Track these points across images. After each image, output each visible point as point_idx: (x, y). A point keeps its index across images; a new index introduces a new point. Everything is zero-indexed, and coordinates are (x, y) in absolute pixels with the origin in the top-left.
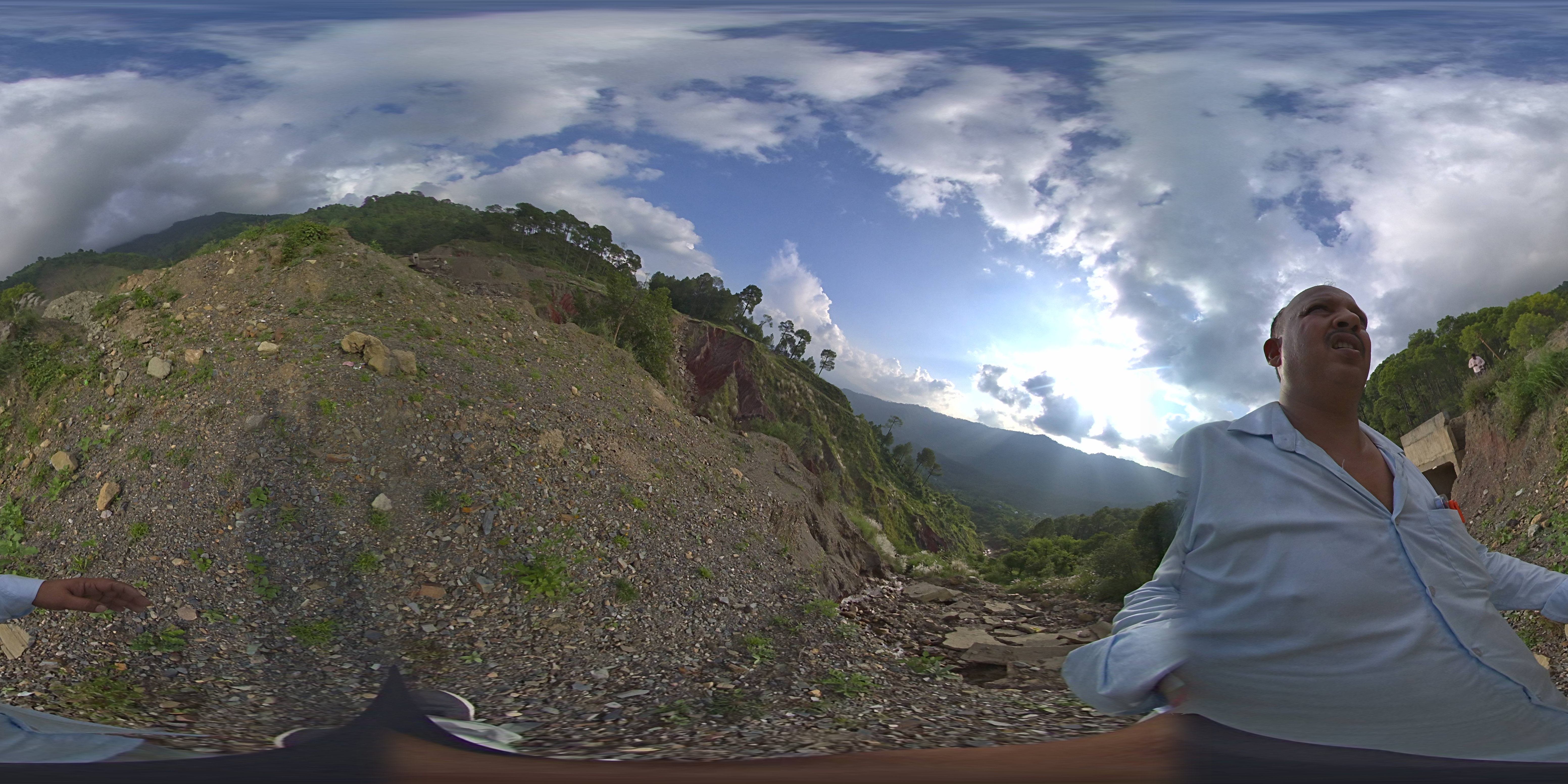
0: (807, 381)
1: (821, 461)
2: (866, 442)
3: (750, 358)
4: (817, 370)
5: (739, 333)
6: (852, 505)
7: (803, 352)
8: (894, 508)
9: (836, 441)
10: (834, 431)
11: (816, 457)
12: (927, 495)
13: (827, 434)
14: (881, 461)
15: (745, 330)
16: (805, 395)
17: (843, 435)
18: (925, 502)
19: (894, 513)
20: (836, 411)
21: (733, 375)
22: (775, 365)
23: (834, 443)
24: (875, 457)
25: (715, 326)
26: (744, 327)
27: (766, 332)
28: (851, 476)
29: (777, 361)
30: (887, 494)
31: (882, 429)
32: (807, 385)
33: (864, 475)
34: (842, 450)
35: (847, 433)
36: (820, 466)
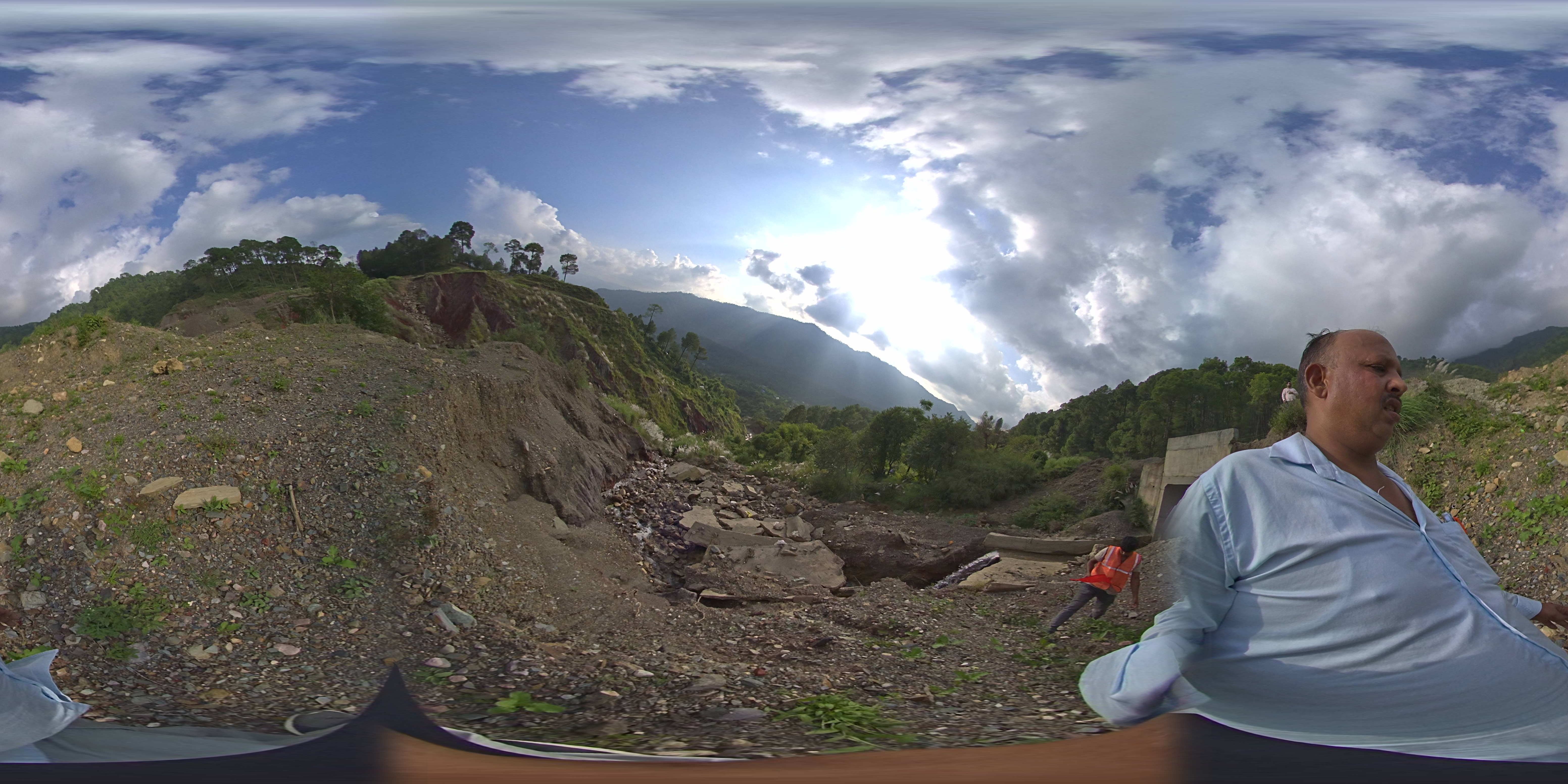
0: (553, 290)
1: (588, 362)
2: (628, 334)
3: (487, 288)
4: (561, 277)
5: (466, 270)
6: (626, 398)
7: (540, 264)
8: (665, 395)
9: (597, 339)
10: (593, 331)
11: (582, 359)
12: (695, 379)
13: (587, 335)
14: (645, 350)
15: (472, 265)
16: (554, 304)
17: (603, 333)
18: (693, 387)
19: (667, 400)
20: (591, 310)
21: (476, 310)
22: (515, 286)
23: (596, 342)
24: (640, 348)
25: (440, 274)
26: (470, 262)
27: (494, 259)
28: (621, 370)
29: (516, 281)
30: (657, 382)
31: (643, 319)
32: (555, 294)
33: (631, 367)
34: (605, 346)
35: (607, 330)
36: (589, 367)
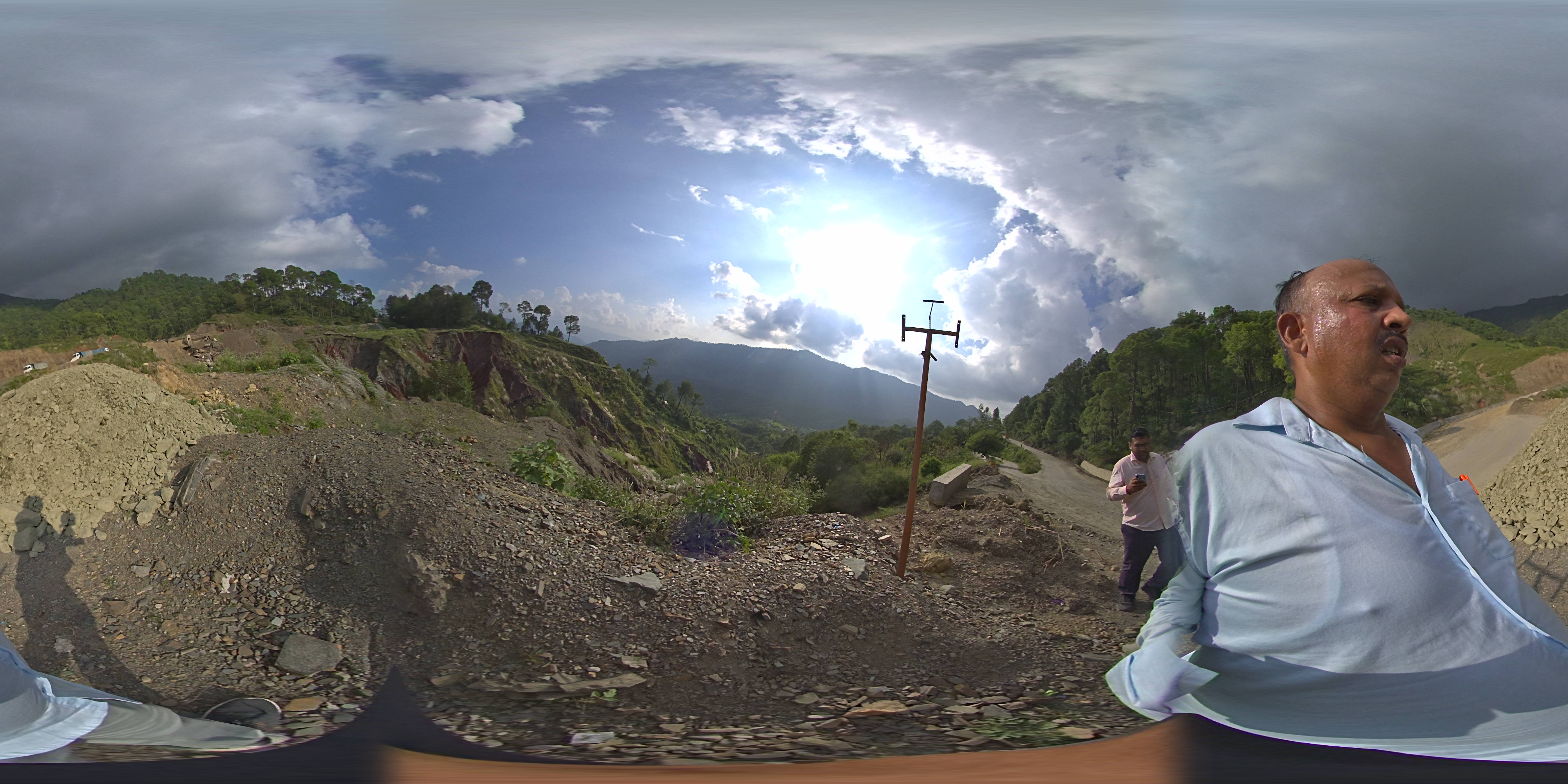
0: (559, 350)
1: (591, 418)
2: (628, 389)
3: (502, 348)
4: (565, 337)
5: (484, 329)
6: (628, 448)
7: (547, 325)
8: (666, 443)
9: (600, 396)
10: (596, 388)
11: (587, 415)
12: (695, 423)
13: (590, 393)
14: (645, 403)
15: (488, 324)
16: (561, 364)
17: (606, 389)
18: (693, 432)
19: (667, 447)
20: (592, 369)
21: (494, 369)
22: (526, 346)
23: (599, 399)
24: (639, 400)
25: (462, 331)
26: (486, 321)
27: (508, 318)
28: (622, 423)
29: (527, 342)
30: (657, 431)
31: (640, 372)
32: (560, 353)
33: (632, 419)
34: (608, 402)
35: (608, 386)
36: (593, 422)
